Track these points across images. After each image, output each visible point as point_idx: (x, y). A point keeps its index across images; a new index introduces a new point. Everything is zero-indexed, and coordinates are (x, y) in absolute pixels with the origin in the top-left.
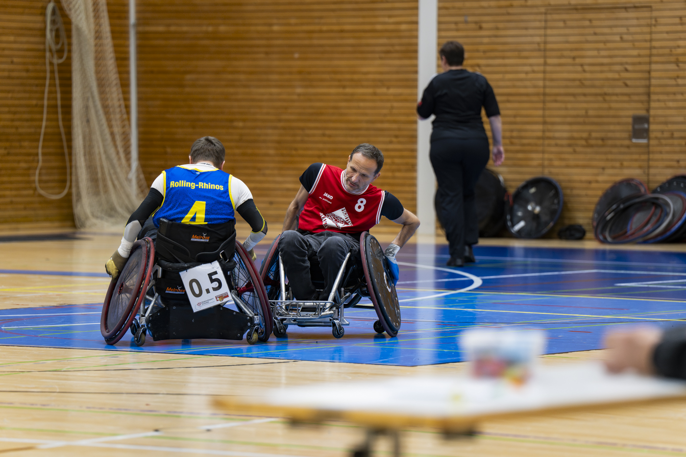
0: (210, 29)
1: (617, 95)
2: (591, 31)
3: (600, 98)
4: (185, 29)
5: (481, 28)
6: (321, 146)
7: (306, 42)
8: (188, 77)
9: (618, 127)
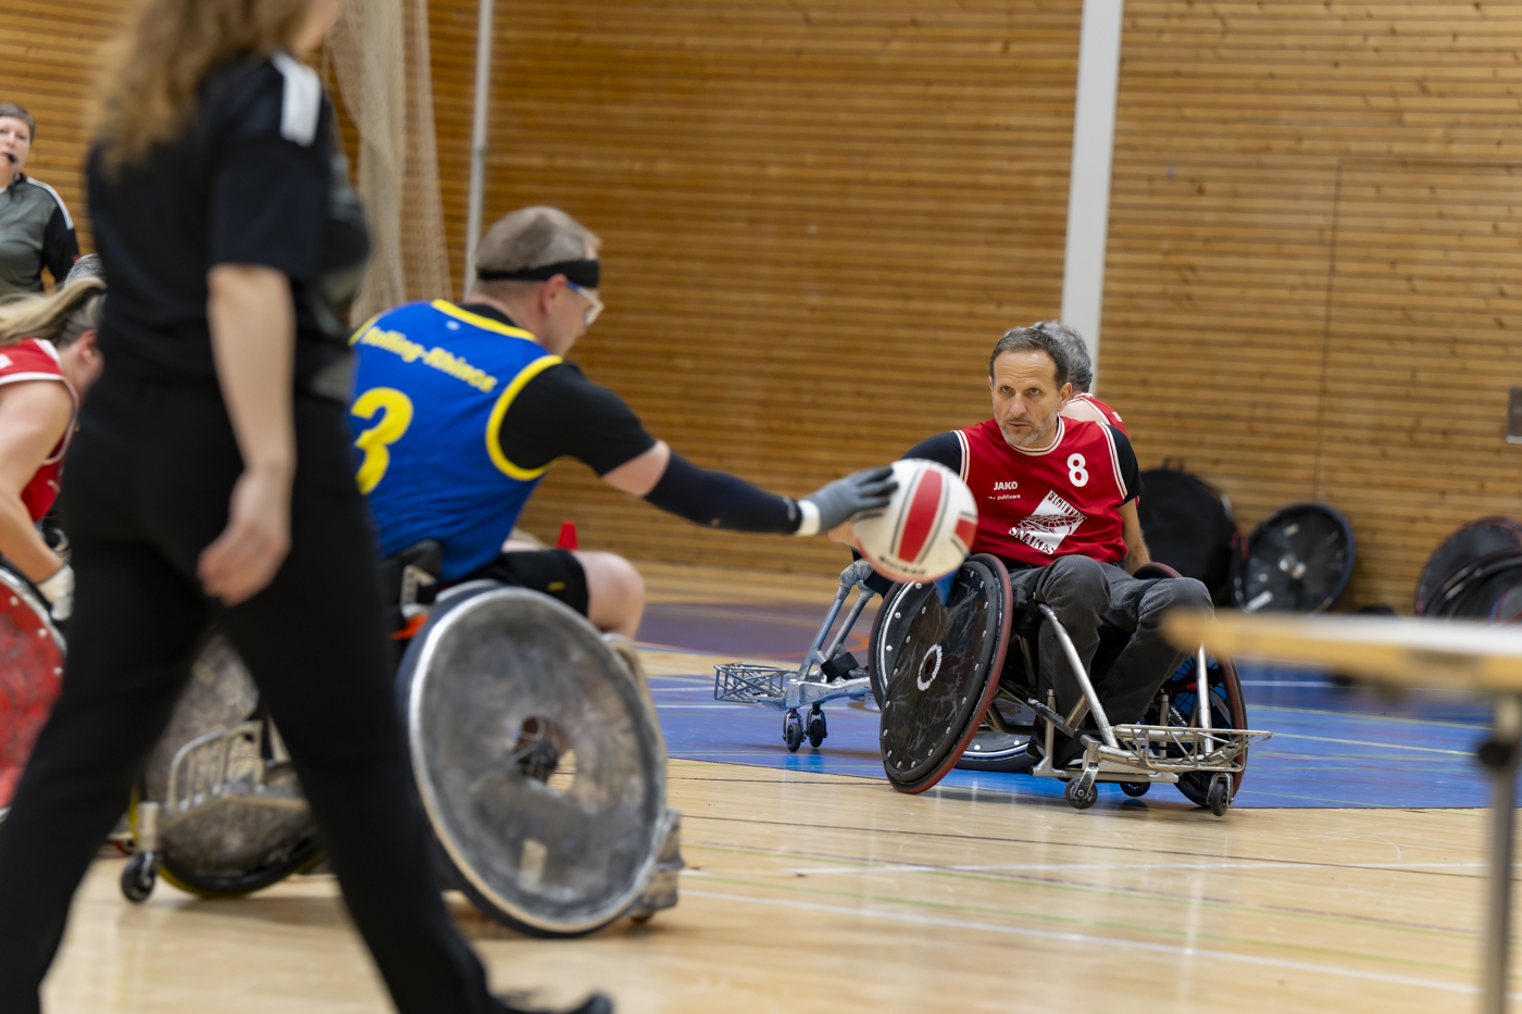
0: (638, 166)
1: (1479, 343)
2: (1433, 209)
3: (1444, 349)
4: (586, 163)
5: (1200, 192)
6: (853, 416)
7: (835, 202)
9: (1478, 410)
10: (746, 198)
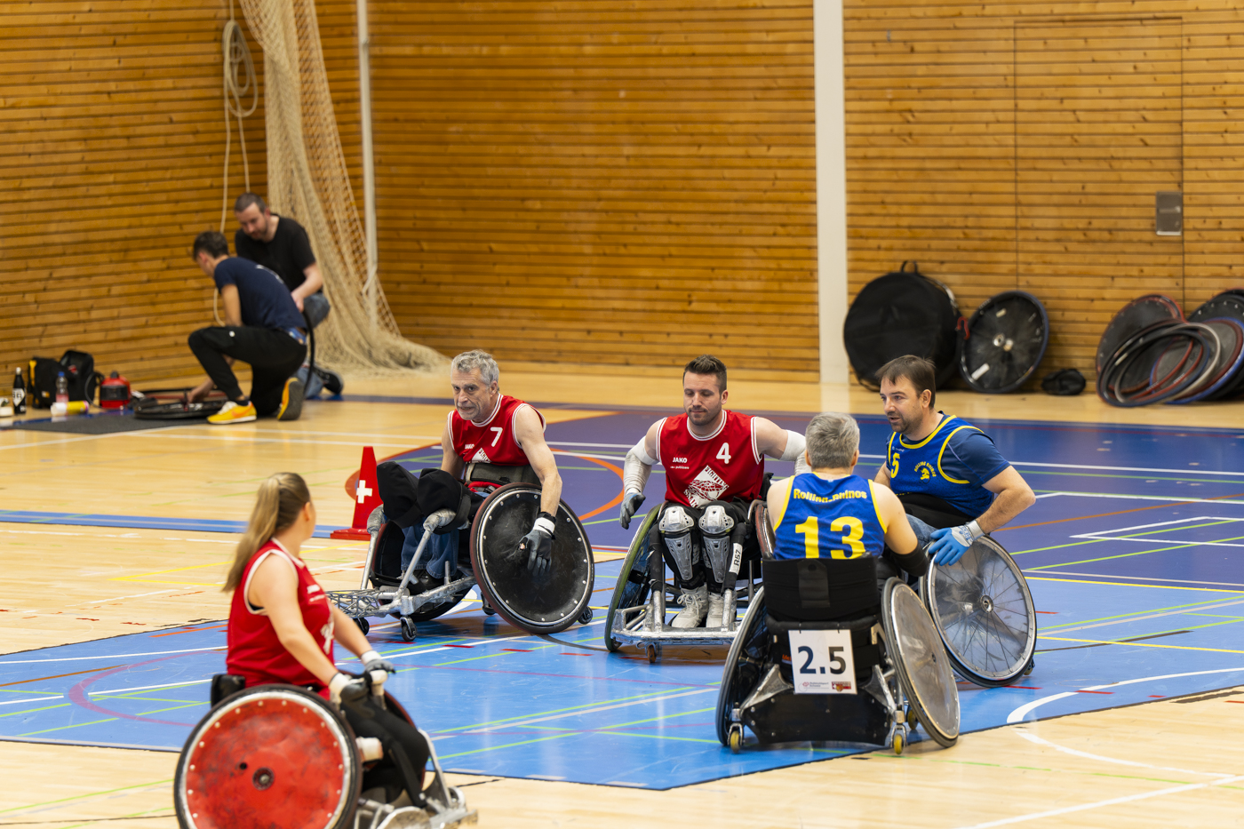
0: (485, 51)
1: (1130, 159)
2: (1087, 56)
3: (1104, 165)
4: (446, 50)
5: (912, 51)
6: (665, 240)
7: (637, 72)
8: (453, 128)
9: (1133, 212)
10: (571, 72)
